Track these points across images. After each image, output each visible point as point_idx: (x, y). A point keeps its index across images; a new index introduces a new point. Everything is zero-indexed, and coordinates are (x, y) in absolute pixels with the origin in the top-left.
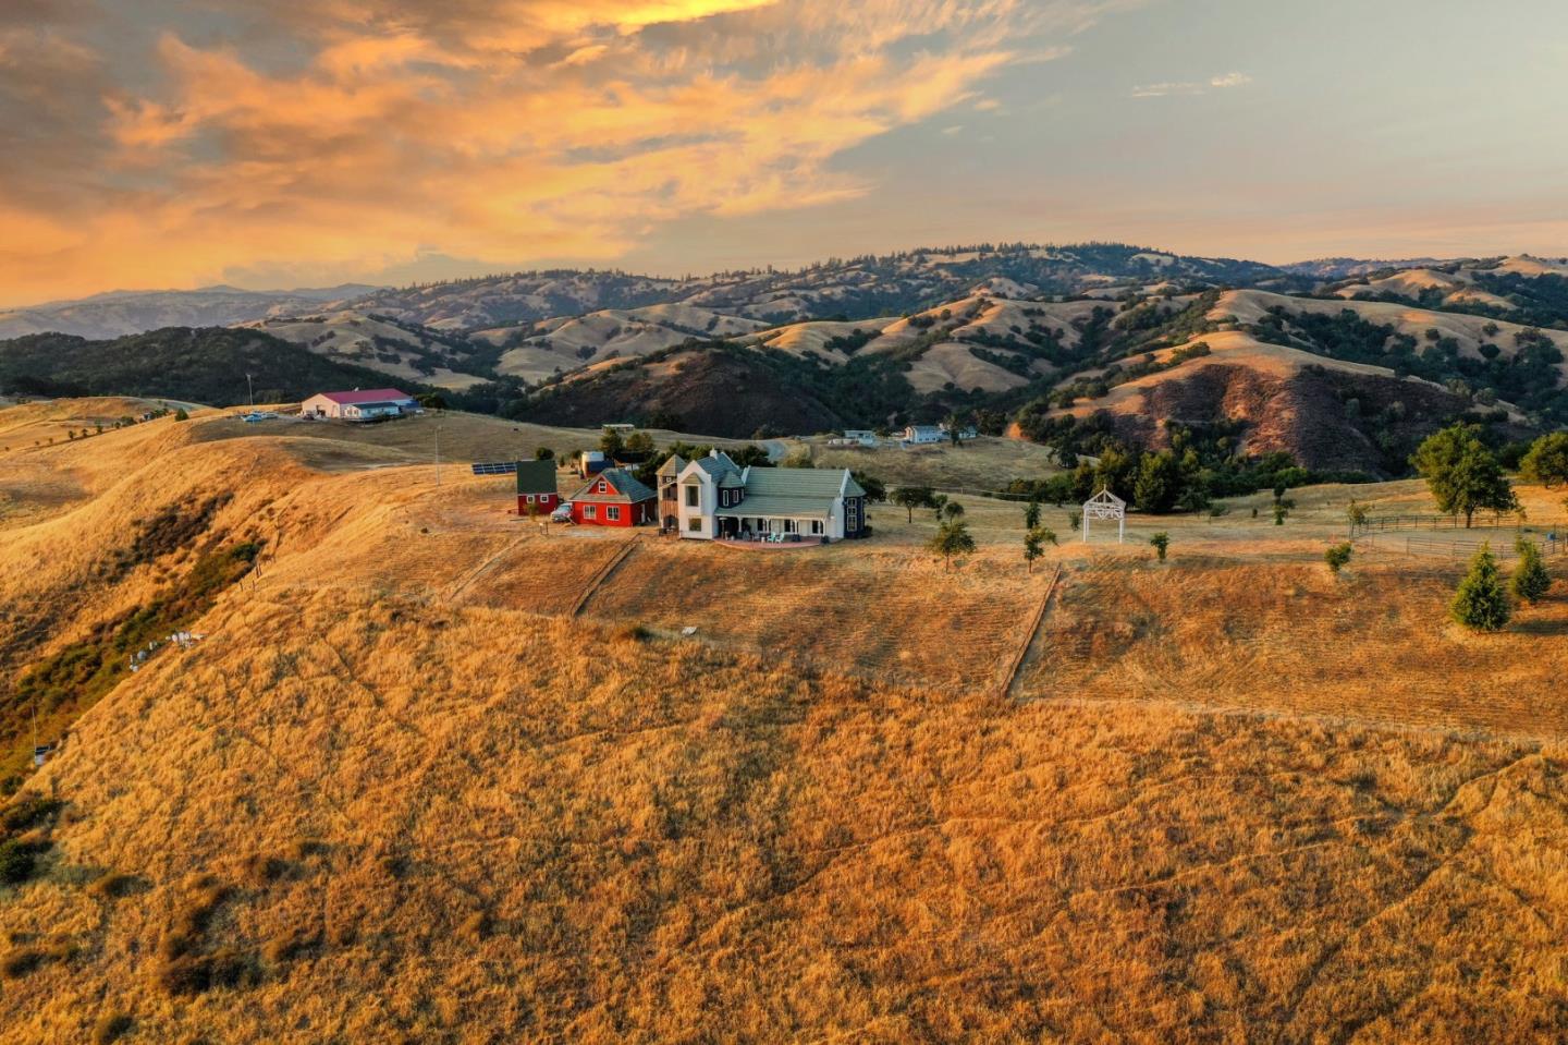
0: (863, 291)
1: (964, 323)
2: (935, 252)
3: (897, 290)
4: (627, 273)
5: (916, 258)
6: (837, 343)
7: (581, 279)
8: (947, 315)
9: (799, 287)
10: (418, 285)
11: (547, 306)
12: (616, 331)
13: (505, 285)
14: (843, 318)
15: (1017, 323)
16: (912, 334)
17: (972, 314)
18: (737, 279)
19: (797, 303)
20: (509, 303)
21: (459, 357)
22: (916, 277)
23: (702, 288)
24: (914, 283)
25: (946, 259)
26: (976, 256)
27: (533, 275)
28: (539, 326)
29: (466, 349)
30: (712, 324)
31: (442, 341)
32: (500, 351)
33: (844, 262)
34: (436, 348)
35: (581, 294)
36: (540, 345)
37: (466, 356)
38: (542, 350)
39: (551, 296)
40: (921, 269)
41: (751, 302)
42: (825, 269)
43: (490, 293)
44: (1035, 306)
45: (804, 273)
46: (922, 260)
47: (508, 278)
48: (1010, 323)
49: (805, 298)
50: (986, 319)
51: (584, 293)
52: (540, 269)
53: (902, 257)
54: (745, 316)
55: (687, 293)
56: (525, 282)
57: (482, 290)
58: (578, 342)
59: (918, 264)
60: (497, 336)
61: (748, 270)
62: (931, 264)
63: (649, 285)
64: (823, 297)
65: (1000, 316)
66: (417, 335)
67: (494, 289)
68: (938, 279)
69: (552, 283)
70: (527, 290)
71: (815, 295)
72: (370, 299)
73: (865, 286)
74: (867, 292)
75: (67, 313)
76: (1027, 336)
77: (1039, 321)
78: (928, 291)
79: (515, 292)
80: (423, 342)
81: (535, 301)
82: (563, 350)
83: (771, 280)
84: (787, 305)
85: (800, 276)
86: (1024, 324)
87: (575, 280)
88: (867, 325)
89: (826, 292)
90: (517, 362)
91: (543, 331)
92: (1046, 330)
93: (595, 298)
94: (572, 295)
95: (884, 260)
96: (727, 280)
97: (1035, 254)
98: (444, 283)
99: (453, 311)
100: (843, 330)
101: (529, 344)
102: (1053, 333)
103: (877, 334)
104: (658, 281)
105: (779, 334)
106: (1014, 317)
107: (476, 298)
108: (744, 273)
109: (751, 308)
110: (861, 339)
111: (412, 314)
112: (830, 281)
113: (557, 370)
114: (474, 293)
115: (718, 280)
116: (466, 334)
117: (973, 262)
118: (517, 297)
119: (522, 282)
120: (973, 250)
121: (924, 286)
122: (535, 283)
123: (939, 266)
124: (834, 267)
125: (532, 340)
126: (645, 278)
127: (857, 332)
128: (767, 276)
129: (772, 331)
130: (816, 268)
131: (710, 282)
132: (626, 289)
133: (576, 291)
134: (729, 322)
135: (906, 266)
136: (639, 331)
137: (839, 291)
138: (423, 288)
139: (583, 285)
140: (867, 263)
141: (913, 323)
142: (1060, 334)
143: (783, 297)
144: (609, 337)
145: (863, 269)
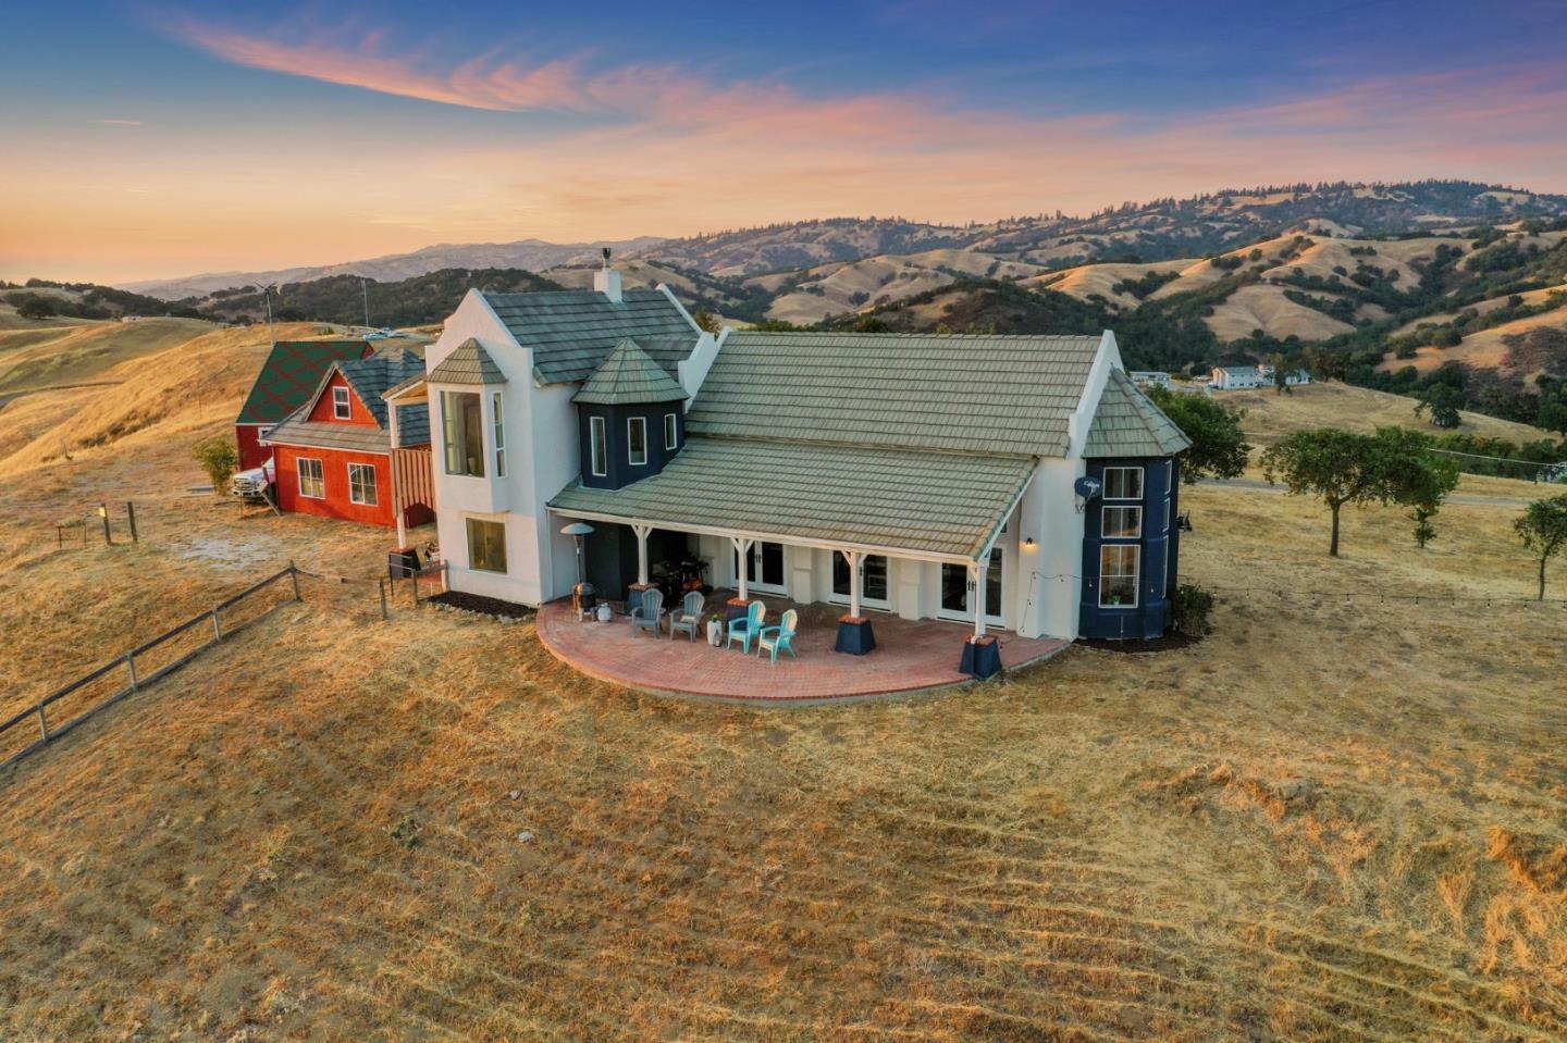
0: (1160, 235)
1: (1276, 263)
2: (1244, 193)
3: (1198, 233)
4: (909, 220)
5: (1220, 200)
6: (1127, 286)
7: (862, 227)
8: (1257, 255)
9: (1088, 232)
10: (705, 235)
11: (827, 254)
12: (891, 277)
13: (787, 234)
14: (1135, 260)
15: (1342, 264)
16: (1216, 276)
17: (1288, 254)
18: (1022, 226)
19: (1086, 248)
20: (790, 251)
21: (732, 302)
22: (1220, 220)
23: (984, 235)
24: (1218, 226)
25: (1256, 201)
26: (1290, 197)
27: (815, 223)
28: (813, 272)
29: (740, 294)
30: (993, 269)
31: (717, 286)
32: (772, 297)
33: (1140, 206)
34: (710, 293)
35: (861, 242)
36: (812, 290)
37: (739, 302)
38: (814, 296)
39: (832, 244)
40: (1226, 212)
41: (1036, 247)
42: (1119, 213)
43: (771, 242)
44: (1365, 244)
45: (1095, 218)
46: (1228, 203)
47: (790, 227)
48: (1333, 262)
49: (1095, 242)
50: (1305, 260)
51: (865, 241)
52: (822, 218)
53: (1206, 199)
54: (1027, 261)
55: (971, 239)
56: (808, 231)
57: (765, 239)
58: (851, 288)
59: (1221, 209)
60: (771, 282)
61: (1036, 216)
62: (1237, 207)
63: (930, 233)
64: (1114, 241)
65: (1321, 255)
66: (693, 280)
67: (776, 238)
68: (1246, 221)
69: (833, 232)
70: (808, 239)
71: (1105, 239)
72: (659, 249)
73: (1162, 230)
74: (1165, 236)
75: (394, 265)
76: (1354, 278)
77: (1369, 261)
78: (1233, 234)
79: (797, 240)
80: (698, 287)
81: (815, 250)
82: (836, 296)
83: (1059, 226)
84: (1075, 250)
85: (1090, 221)
86: (1351, 265)
87: (857, 228)
88: (1162, 267)
89: (1118, 236)
90: (788, 308)
91: (818, 277)
92: (1379, 272)
93: (875, 245)
94: (852, 243)
95: (1183, 203)
96: (1012, 227)
97: (1359, 194)
98: (728, 233)
99: (735, 260)
100: (1136, 272)
101: (802, 289)
102: (1386, 274)
103: (1174, 276)
104: (940, 228)
105: (1063, 277)
106: (1337, 257)
107: (758, 246)
108: (1031, 220)
109: (1035, 253)
110: (1155, 281)
111: (695, 263)
112: (1123, 225)
113: (828, 315)
114: (756, 242)
115: (1003, 227)
116: (740, 280)
117: (1287, 203)
118: (798, 245)
119: (804, 231)
120: (1288, 190)
121: (1227, 229)
122: (816, 231)
123: (1246, 208)
124: (1128, 211)
125: (805, 285)
126: (927, 226)
127: (1151, 274)
128: (1055, 221)
129: (1056, 274)
130: (1109, 212)
131: (994, 229)
132: (907, 237)
133: (856, 240)
134: (1011, 268)
135: (1209, 209)
136: (914, 277)
137: (1132, 236)
138: (708, 238)
139: (864, 233)
140: (1165, 207)
141: (1217, 264)
142: (1395, 275)
143: (1070, 241)
144: (884, 282)
145: (1159, 213)
